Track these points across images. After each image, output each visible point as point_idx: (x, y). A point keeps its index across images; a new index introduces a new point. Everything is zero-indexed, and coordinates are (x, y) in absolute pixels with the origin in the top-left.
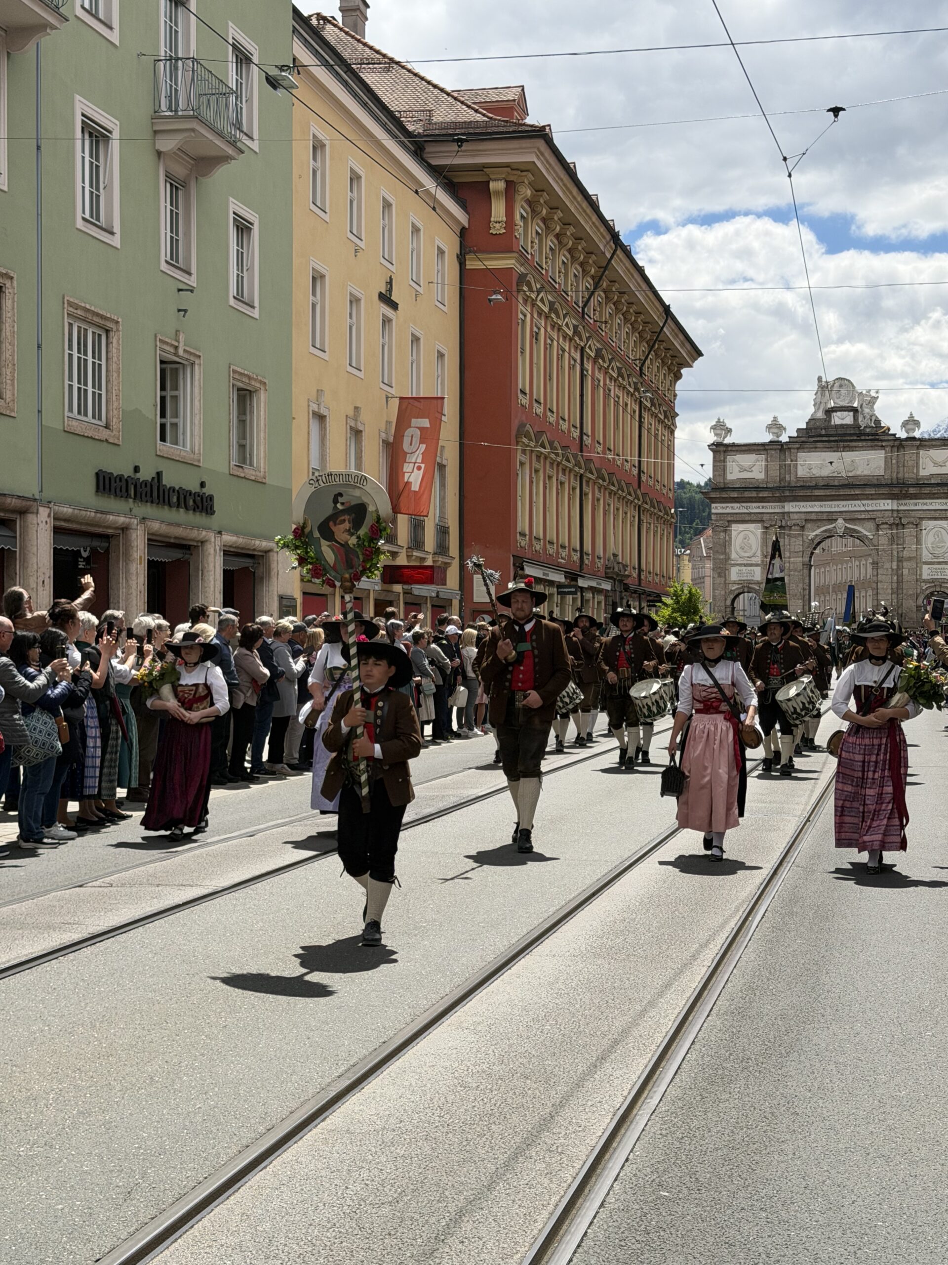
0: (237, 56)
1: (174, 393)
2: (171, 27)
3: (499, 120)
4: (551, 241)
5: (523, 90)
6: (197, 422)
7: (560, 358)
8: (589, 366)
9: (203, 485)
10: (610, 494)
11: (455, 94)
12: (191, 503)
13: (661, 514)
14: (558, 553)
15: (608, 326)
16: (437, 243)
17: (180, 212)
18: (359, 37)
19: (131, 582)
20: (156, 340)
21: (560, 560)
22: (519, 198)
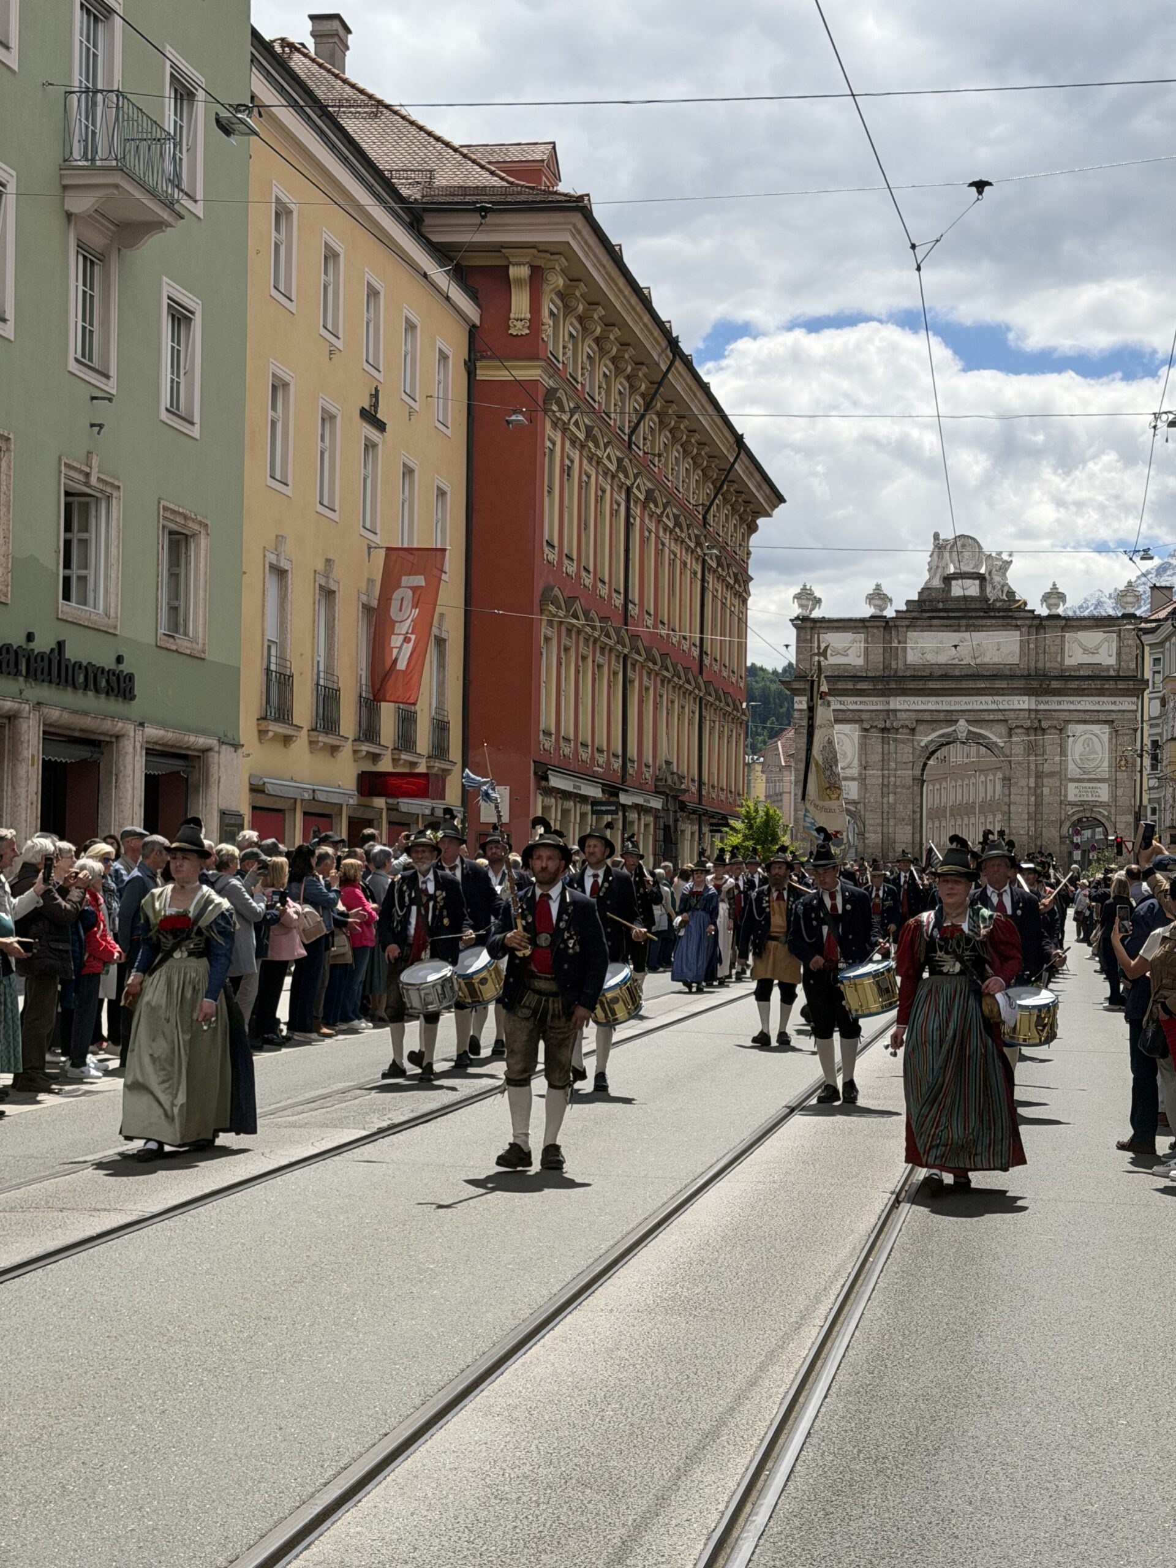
0: (176, 90)
1: (84, 536)
2: (88, 49)
3: (522, 186)
4: (589, 346)
5: (554, 148)
6: (113, 576)
7: (600, 500)
8: (637, 511)
9: (119, 660)
10: (662, 681)
11: (465, 150)
12: (103, 684)
13: (729, 709)
14: (593, 758)
15: (663, 460)
16: (440, 343)
17: (96, 294)
18: (337, 72)
19: (18, 790)
20: (60, 465)
21: (596, 769)
22: (547, 289)
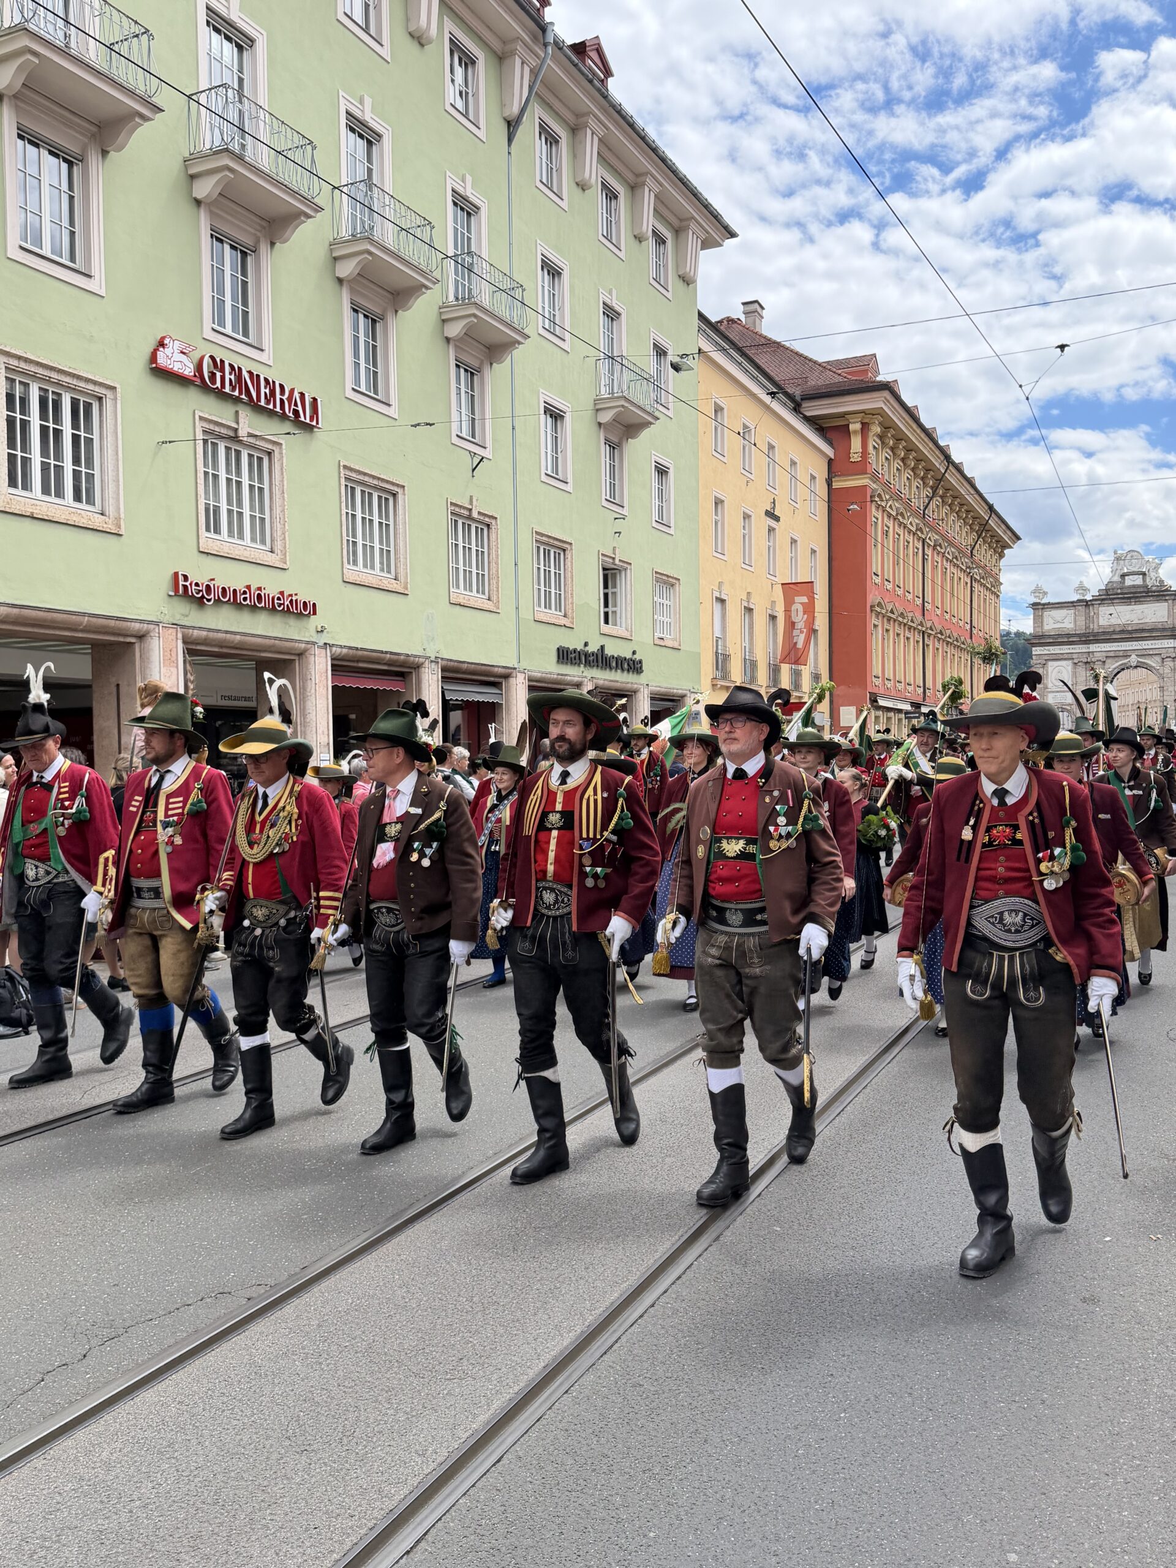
0: (657, 352)
1: (614, 590)
2: (608, 335)
3: (854, 380)
4: (897, 463)
5: (876, 357)
6: (630, 609)
7: (906, 547)
8: (929, 552)
9: (634, 653)
10: (947, 644)
11: (823, 364)
12: (626, 666)
14: (905, 689)
15: (945, 522)
16: (810, 471)
18: (757, 331)
20: (599, 556)
21: (907, 694)
22: (871, 434)
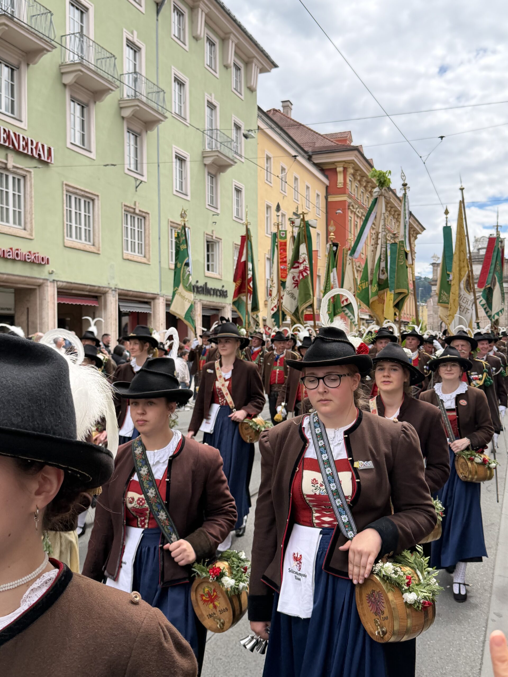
0: (236, 127)
1: (212, 253)
2: (210, 118)
3: (340, 144)
4: (362, 189)
5: (351, 133)
6: (221, 263)
9: (223, 286)
11: (324, 136)
12: (218, 293)
16: (317, 192)
17: (214, 186)
20: (204, 234)
22: (348, 173)
